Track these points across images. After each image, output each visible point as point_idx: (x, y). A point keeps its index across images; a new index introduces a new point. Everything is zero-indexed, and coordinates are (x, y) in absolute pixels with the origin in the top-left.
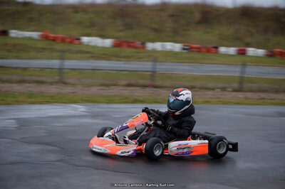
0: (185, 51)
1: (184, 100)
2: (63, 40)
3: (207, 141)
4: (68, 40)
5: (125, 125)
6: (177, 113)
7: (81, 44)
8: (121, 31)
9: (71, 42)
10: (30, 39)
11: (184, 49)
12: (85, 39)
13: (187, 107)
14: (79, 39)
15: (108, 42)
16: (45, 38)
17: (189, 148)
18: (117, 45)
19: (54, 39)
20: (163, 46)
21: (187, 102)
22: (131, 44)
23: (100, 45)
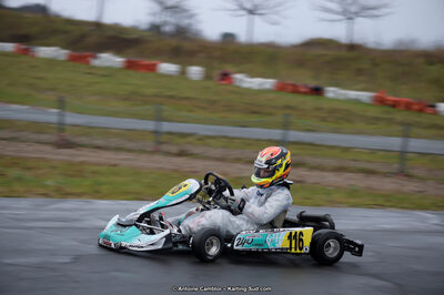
2: (408, 106)
4: (416, 107)
7: (436, 113)
9: (420, 111)
10: (357, 101)
14: (433, 106)
16: (380, 101)
19: (394, 105)
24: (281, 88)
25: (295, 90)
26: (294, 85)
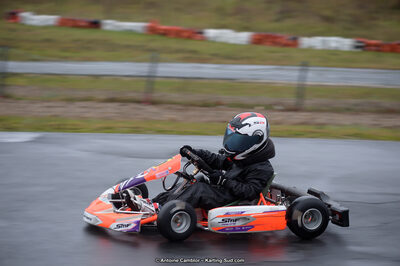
0: (359, 50)
1: (250, 134)
2: (178, 34)
3: (283, 208)
4: (186, 34)
5: (140, 176)
6: (239, 157)
7: (204, 39)
8: (277, 21)
9: (189, 38)
10: (130, 32)
11: (358, 47)
12: (211, 33)
13: (256, 146)
14: (201, 33)
15: (244, 37)
16: (153, 31)
17: (245, 218)
18: (258, 41)
19: (165, 33)
20: (324, 42)
21: (257, 138)
22: (278, 40)
23: (232, 41)
24: (63, 23)
25: (75, 25)
26: (73, 20)
